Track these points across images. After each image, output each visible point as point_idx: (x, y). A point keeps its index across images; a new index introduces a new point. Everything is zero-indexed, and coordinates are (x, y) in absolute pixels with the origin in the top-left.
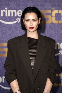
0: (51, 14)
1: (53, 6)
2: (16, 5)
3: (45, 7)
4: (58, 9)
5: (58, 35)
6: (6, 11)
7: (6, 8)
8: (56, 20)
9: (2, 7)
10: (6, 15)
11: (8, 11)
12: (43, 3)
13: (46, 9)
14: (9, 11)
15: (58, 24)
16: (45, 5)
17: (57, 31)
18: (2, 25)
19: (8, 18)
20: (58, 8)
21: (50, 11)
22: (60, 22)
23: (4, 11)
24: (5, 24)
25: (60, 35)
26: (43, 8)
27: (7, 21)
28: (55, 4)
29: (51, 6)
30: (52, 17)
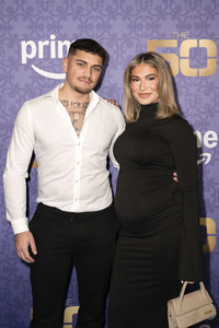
0: (176, 51)
1: (182, 27)
2: (79, 27)
3: (161, 31)
4: (198, 37)
5: (198, 110)
6: (53, 43)
7: (53, 37)
8: (191, 66)
9: (41, 33)
10: (53, 56)
11: (57, 45)
12: (155, 19)
13: (163, 37)
14: (60, 42)
15: (198, 77)
16: (160, 26)
17: (193, 98)
18: (42, 83)
19: (56, 63)
20: (198, 32)
21: (174, 43)
22: (202, 72)
23: (47, 43)
24: (50, 79)
25: (203, 110)
26: (155, 34)
27: (55, 72)
28: (188, 21)
29: (178, 26)
30: (180, 58)
